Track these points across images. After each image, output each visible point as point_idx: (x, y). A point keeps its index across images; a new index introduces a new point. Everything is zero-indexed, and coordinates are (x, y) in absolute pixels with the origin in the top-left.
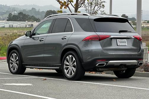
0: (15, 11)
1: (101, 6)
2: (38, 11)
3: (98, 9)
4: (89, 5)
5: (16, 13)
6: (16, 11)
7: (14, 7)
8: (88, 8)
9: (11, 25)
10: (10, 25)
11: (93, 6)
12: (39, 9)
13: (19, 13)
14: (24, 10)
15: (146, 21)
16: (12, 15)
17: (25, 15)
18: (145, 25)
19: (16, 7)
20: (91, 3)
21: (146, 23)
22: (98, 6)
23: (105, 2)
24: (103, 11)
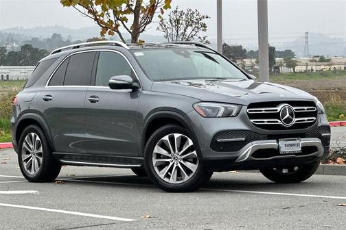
0: (13, 41)
1: (200, 26)
2: (68, 40)
3: (194, 33)
4: (174, 24)
5: (15, 46)
6: (17, 43)
7: (12, 32)
8: (170, 31)
9: (5, 75)
10: (2, 76)
11: (182, 27)
12: (70, 36)
13: (22, 47)
14: (35, 40)
15: (318, 57)
16: (6, 51)
17: (36, 50)
18: (314, 68)
19: (16, 33)
20: (178, 21)
21: (315, 61)
22: (194, 26)
23: (207, 17)
24: (204, 38)
